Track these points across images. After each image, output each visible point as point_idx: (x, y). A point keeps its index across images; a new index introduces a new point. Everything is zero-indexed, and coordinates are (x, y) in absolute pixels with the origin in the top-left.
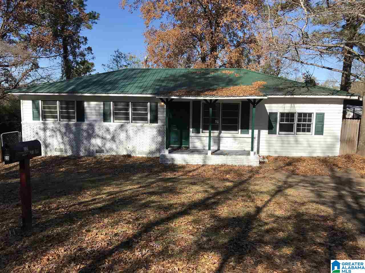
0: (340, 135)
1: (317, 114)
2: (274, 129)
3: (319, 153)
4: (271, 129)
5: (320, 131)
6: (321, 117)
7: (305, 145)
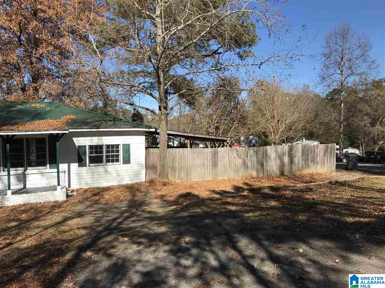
0: (144, 162)
1: (123, 145)
2: (83, 162)
3: (127, 181)
4: (81, 162)
5: (127, 161)
6: (127, 148)
7: (115, 175)
